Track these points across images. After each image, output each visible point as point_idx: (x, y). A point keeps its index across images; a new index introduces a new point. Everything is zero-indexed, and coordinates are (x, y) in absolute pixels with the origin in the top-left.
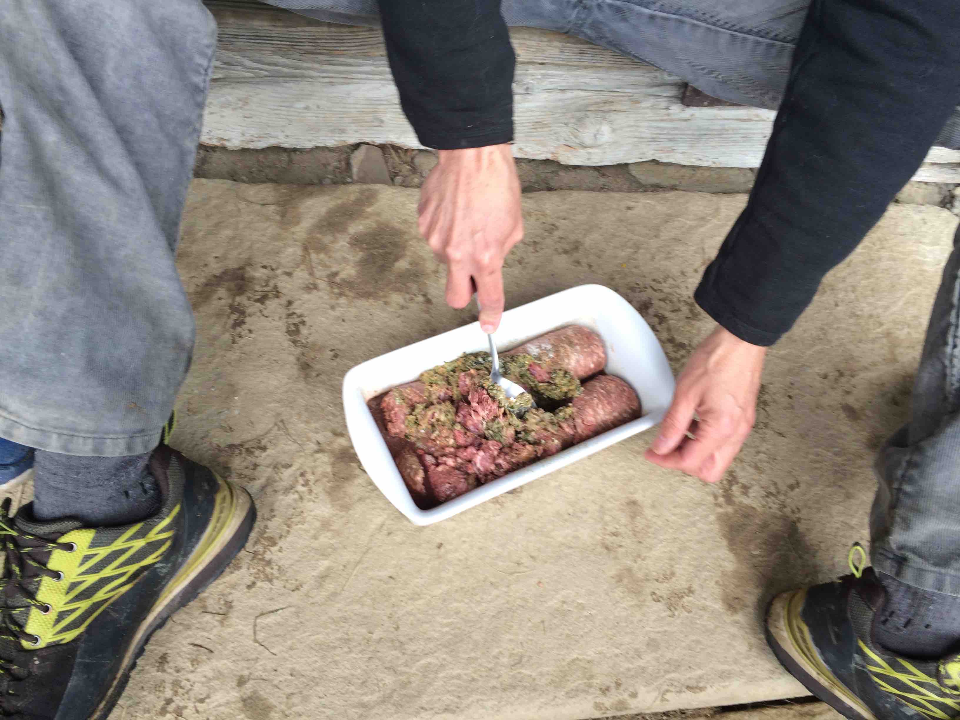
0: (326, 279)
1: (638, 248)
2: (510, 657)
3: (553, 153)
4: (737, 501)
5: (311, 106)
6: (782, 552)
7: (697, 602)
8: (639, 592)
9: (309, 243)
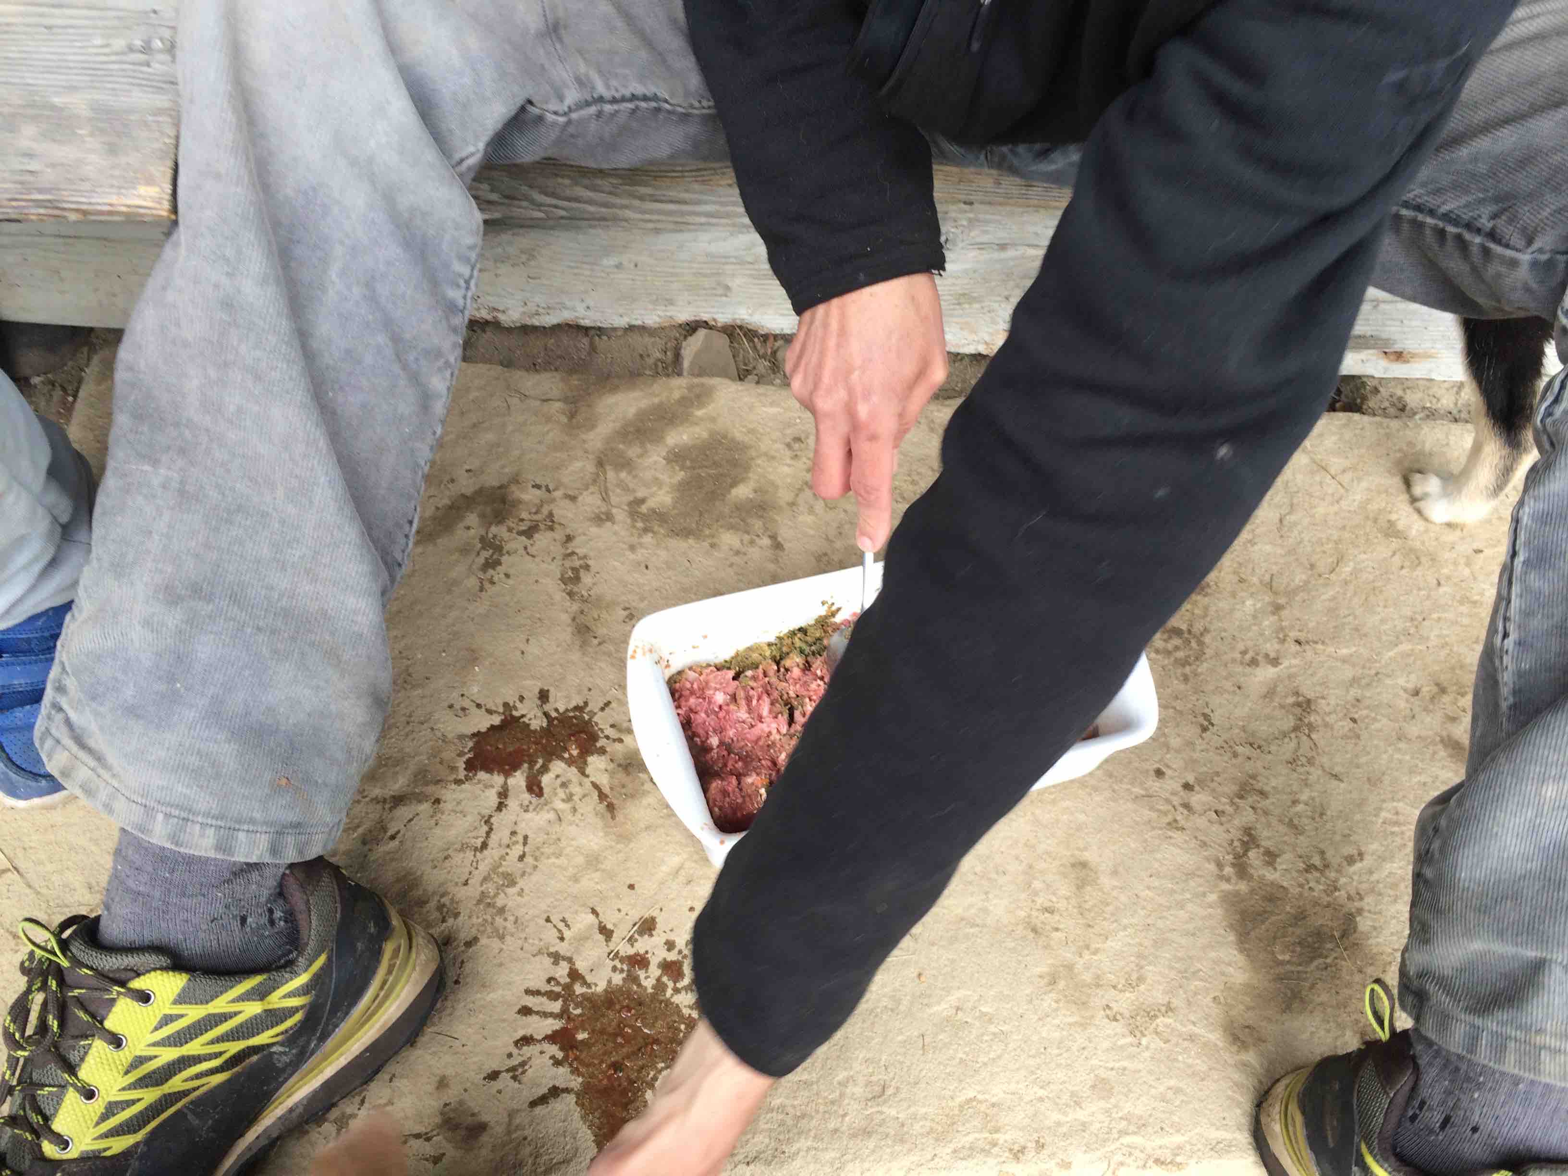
0: (626, 508)
2: (866, 1086)
4: (1255, 875)
5: (625, 263)
6: (1329, 961)
7: (1179, 1027)
8: (1083, 1004)
9: (606, 455)
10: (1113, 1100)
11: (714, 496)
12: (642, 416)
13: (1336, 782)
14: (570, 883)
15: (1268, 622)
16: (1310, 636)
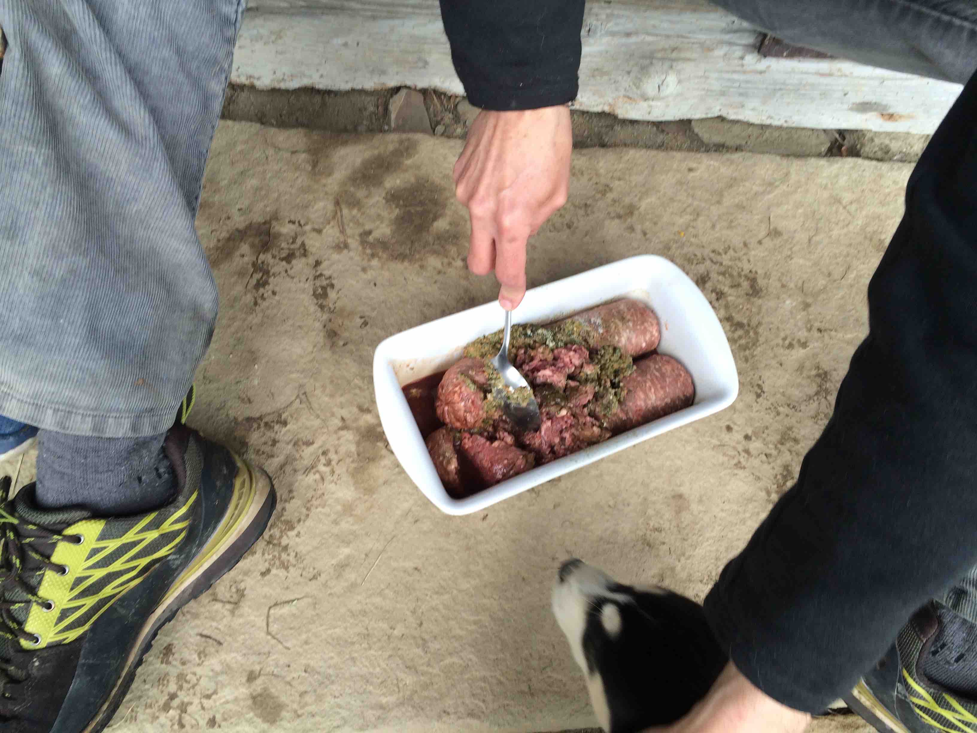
0: (358, 238)
1: (698, 215)
2: (540, 659)
3: (610, 105)
5: (350, 43)
9: (341, 197)
11: (421, 228)
12: (366, 165)
14: (333, 526)
15: (801, 316)
16: (827, 325)
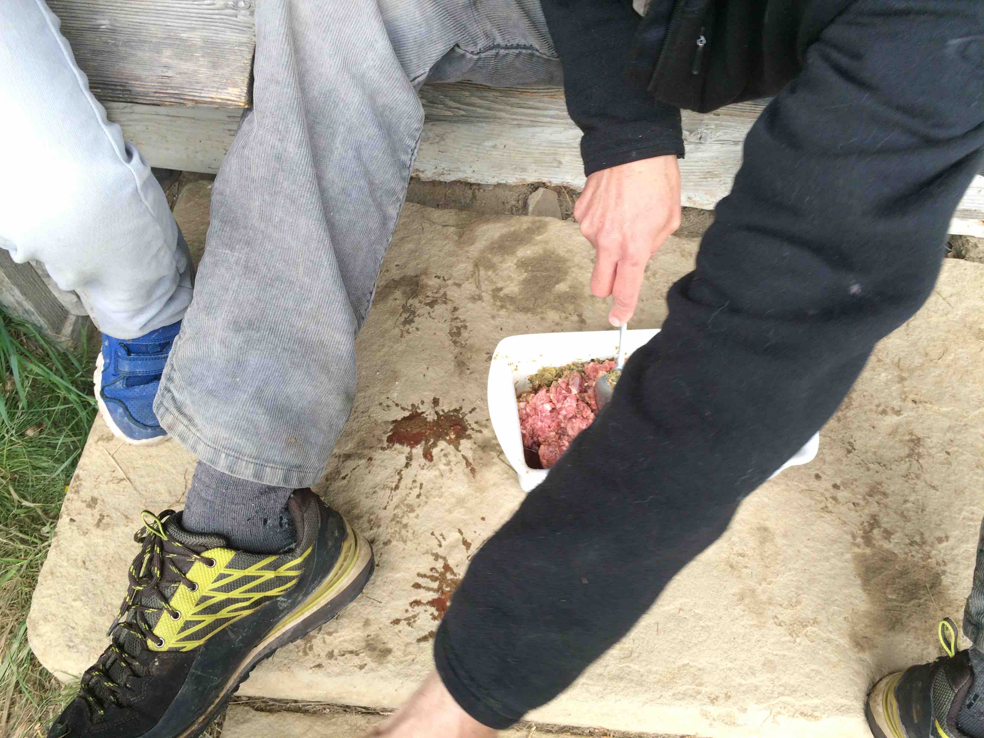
0: (491, 293)
4: (877, 544)
5: (498, 145)
6: (922, 601)
7: (822, 633)
8: (760, 614)
9: (480, 261)
10: (776, 674)
11: (544, 289)
12: (503, 238)
13: (934, 491)
14: (446, 514)
15: (896, 387)
16: (922, 398)
